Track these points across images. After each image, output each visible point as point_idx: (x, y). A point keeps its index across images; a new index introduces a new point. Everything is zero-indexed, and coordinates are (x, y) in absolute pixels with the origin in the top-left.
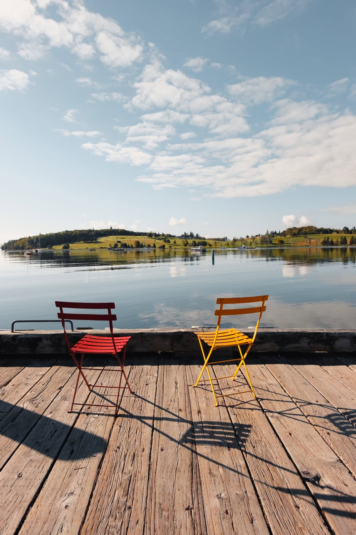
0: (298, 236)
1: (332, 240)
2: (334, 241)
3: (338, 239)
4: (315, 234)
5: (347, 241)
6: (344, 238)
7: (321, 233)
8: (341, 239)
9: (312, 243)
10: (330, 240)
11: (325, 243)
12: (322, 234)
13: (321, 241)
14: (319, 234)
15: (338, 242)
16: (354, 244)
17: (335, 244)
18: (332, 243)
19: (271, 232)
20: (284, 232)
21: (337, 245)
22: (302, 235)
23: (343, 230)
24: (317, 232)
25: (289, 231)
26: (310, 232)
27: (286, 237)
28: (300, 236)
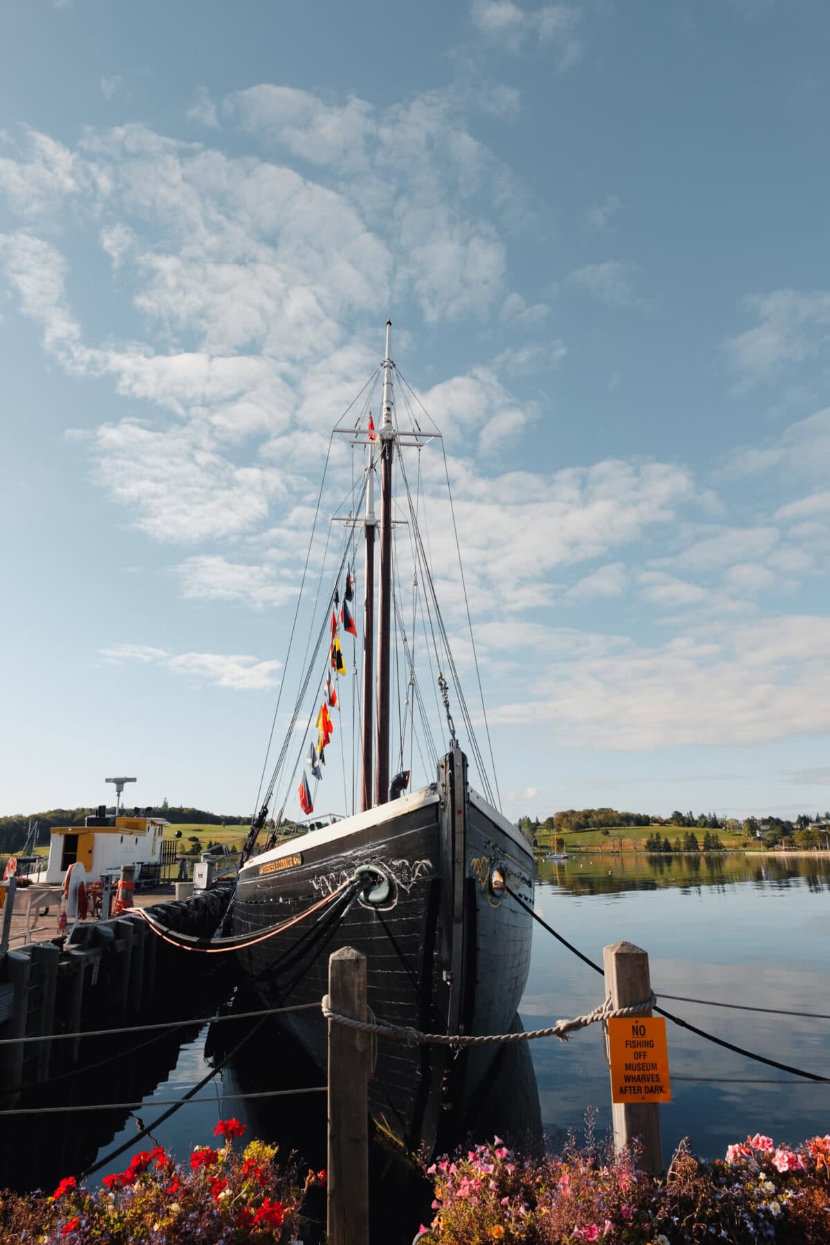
0: (586, 829)
1: (666, 839)
2: (672, 841)
3: (678, 839)
4: (621, 826)
5: (697, 842)
6: (690, 835)
7: (632, 823)
8: (684, 839)
9: (626, 846)
10: (663, 840)
11: (652, 846)
12: (635, 826)
13: (644, 841)
14: (628, 825)
15: (678, 843)
16: (712, 848)
17: (675, 848)
18: (667, 847)
19: (520, 819)
20: (550, 820)
21: (678, 850)
22: (593, 828)
23: (672, 819)
24: (625, 823)
25: (562, 820)
26: (611, 822)
27: (560, 832)
28: (590, 829)
